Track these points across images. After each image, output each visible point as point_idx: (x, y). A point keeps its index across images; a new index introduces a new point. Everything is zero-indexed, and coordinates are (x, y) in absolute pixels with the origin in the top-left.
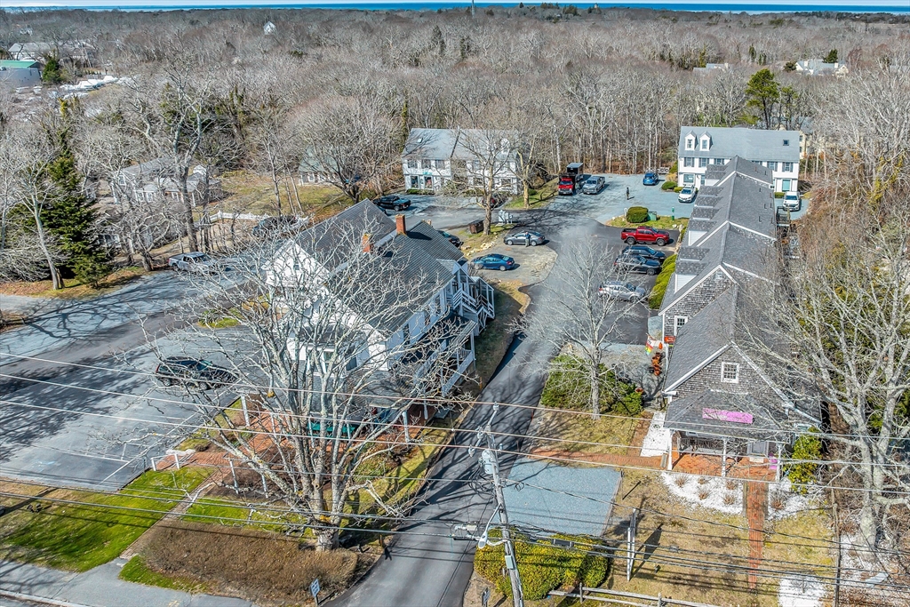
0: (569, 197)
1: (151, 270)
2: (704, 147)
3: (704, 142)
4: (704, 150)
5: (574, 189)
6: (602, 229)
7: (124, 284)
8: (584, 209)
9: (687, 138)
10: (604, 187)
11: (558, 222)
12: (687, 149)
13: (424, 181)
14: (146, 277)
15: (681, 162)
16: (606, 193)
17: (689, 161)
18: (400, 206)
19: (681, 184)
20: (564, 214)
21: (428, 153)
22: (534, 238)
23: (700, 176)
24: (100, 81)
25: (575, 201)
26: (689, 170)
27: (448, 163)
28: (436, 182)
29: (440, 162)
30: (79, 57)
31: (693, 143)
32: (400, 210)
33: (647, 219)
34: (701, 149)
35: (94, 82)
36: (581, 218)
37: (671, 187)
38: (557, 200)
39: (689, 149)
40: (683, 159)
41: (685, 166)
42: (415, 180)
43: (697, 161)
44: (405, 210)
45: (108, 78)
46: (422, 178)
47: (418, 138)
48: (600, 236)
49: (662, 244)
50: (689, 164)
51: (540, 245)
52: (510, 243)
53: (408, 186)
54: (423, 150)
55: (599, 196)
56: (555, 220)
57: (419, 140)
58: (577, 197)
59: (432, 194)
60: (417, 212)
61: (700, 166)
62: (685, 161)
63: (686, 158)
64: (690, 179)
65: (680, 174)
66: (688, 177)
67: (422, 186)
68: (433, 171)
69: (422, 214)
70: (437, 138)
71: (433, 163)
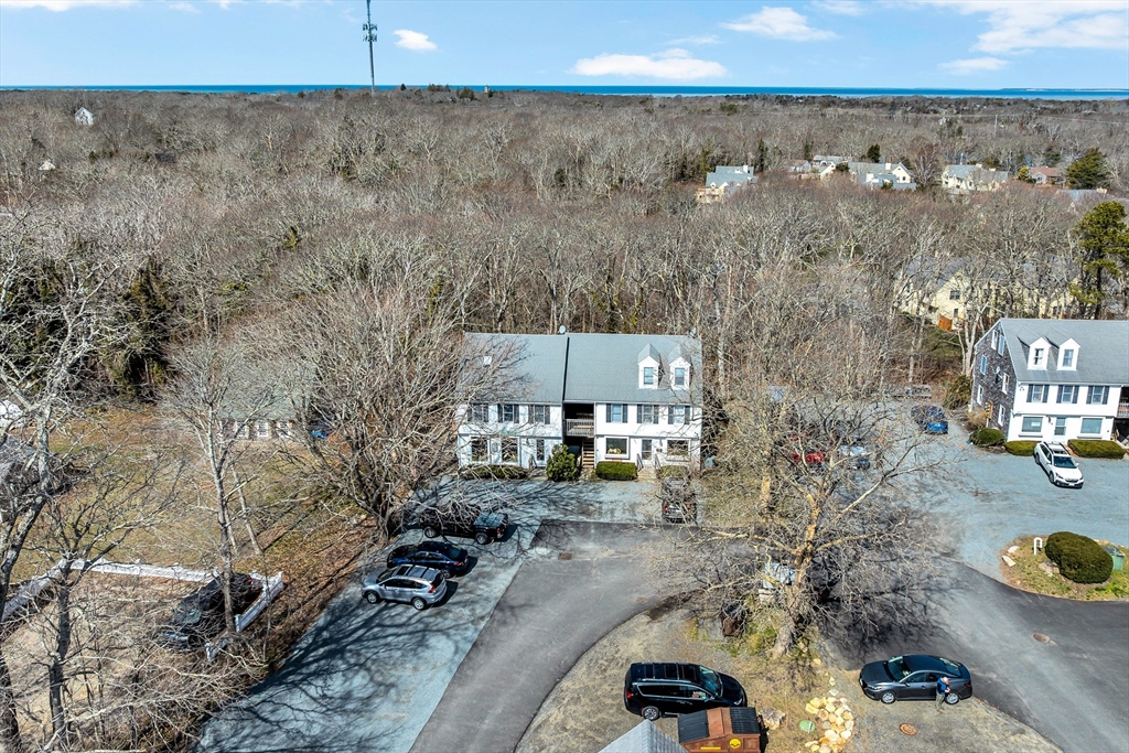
2: (1067, 362)
3: (1068, 353)
4: (1067, 368)
9: (1032, 346)
12: (1031, 366)
13: (501, 449)
15: (1022, 394)
17: (1037, 390)
18: (490, 531)
19: (1015, 433)
21: (511, 388)
23: (1054, 420)
26: (1036, 408)
27: (556, 414)
28: (528, 449)
29: (539, 413)
31: (1044, 355)
32: (490, 542)
34: (1060, 367)
37: (988, 439)
39: (1036, 367)
40: (1026, 388)
41: (1029, 400)
42: (478, 446)
43: (1053, 391)
44: (499, 540)
46: (498, 441)
47: (481, 354)
50: (1037, 396)
52: (888, 698)
54: (498, 382)
57: (487, 360)
59: (521, 476)
60: (526, 544)
61: (1059, 401)
62: (1030, 390)
63: (1031, 385)
64: (1033, 424)
65: (1017, 415)
66: (1030, 422)
67: (494, 458)
68: (523, 425)
69: (541, 550)
70: (524, 354)
71: (523, 410)
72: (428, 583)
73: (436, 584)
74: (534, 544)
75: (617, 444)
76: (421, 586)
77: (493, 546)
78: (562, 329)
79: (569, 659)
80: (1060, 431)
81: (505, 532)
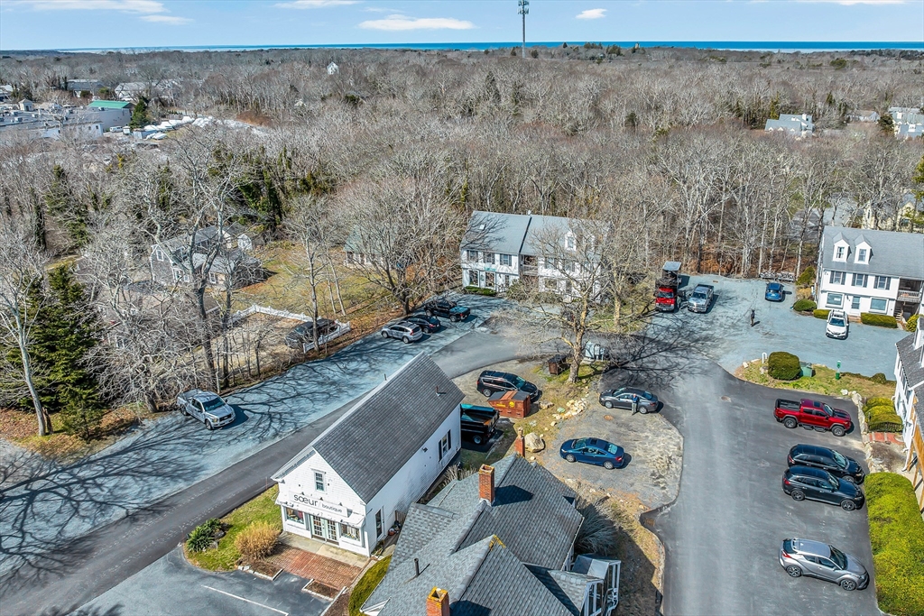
0: (670, 315)
1: (155, 411)
2: (861, 258)
3: (862, 251)
4: (861, 262)
5: (675, 303)
6: (734, 386)
7: (120, 434)
8: (697, 341)
9: (837, 245)
10: (713, 300)
11: (667, 365)
12: (835, 259)
13: (484, 278)
14: (148, 423)
15: (826, 277)
16: (718, 311)
17: (837, 276)
18: (458, 316)
19: (822, 303)
20: (670, 348)
21: (492, 245)
22: (644, 402)
23: (851, 298)
24: (179, 122)
25: (680, 324)
26: (836, 288)
27: (515, 260)
28: (500, 280)
29: (506, 259)
30: (166, 97)
31: (845, 252)
32: (457, 321)
33: (800, 375)
34: (856, 261)
35: (173, 122)
36: (698, 359)
37: (806, 307)
38: (657, 320)
39: (838, 260)
40: (830, 273)
41: (831, 282)
42: (474, 276)
43: (849, 277)
44: (462, 321)
45: (186, 119)
46: (484, 274)
47: (480, 224)
48: (736, 401)
49: (841, 433)
50: (838, 280)
51: (651, 412)
52: (609, 405)
53: (466, 282)
54: (487, 240)
55: (710, 315)
56: (662, 360)
57: (482, 227)
58: (680, 315)
59: (493, 295)
60: (477, 325)
61: (853, 284)
62: (832, 275)
63: (833, 272)
64: (836, 299)
65: (822, 292)
66: (833, 298)
67: (482, 284)
68: (497, 266)
69: (484, 329)
70: (504, 225)
71: (497, 257)
72: (411, 330)
73: (414, 331)
74: (482, 325)
75: (551, 282)
76: (407, 331)
77: (460, 323)
78: (529, 212)
79: (465, 371)
80: (855, 306)
81: (467, 317)
